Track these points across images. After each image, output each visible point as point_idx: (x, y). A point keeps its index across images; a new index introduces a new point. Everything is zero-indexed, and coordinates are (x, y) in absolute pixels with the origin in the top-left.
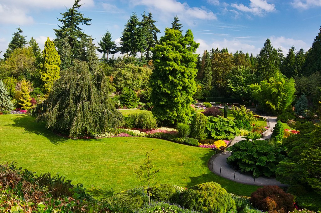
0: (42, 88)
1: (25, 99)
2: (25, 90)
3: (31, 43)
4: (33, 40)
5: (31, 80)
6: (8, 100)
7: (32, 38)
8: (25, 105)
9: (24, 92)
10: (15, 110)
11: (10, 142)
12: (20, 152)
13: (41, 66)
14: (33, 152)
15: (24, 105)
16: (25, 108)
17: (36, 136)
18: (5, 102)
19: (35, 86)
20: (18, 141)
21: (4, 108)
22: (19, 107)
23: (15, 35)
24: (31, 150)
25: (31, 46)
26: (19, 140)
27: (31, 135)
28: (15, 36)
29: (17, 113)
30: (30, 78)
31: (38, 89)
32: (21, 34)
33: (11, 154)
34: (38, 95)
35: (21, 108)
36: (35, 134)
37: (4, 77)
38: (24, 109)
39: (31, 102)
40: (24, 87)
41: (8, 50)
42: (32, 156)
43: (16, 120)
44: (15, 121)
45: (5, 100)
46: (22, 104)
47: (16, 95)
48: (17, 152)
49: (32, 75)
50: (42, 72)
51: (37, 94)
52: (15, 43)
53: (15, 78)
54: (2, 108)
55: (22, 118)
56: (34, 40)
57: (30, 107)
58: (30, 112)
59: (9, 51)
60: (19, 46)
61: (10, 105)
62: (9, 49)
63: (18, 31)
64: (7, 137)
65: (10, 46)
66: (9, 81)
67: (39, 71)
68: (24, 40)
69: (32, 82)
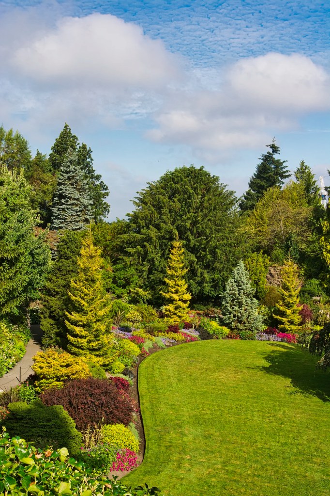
0: (323, 280)
1: (288, 306)
2: (289, 285)
3: (299, 176)
4: (304, 167)
5: (299, 260)
6: (251, 308)
7: (303, 163)
8: (289, 321)
9: (286, 288)
10: (266, 332)
11: (261, 414)
12: (286, 444)
13: (324, 228)
14: (317, 449)
15: (285, 320)
16: (287, 327)
17: (320, 407)
18: (246, 310)
19: (309, 276)
20: (280, 414)
21: (242, 325)
22: (273, 325)
23: (263, 159)
24: (313, 445)
25: (298, 182)
26: (280, 410)
27: (307, 399)
28: (263, 161)
29: (269, 340)
30: (298, 256)
31: (315, 282)
32: (276, 157)
33: (267, 446)
34: (314, 298)
35: (277, 328)
36: (316, 399)
37: (245, 254)
38: (284, 331)
39: (300, 313)
40: (289, 277)
41: (248, 193)
42: (316, 463)
43: (269, 356)
44: (269, 358)
45: (246, 307)
46: (281, 318)
47: (266, 296)
48: (279, 444)
49: (301, 249)
50: (325, 241)
51: (312, 295)
52: (263, 177)
53: (266, 255)
54: (239, 324)
55: (283, 353)
56: (306, 167)
57: (299, 327)
58: (304, 341)
59: (251, 196)
60: (272, 182)
61: (256, 320)
62: (250, 190)
63: (271, 151)
64: (254, 398)
65: (252, 185)
66: (255, 261)
67: (319, 239)
68: (282, 168)
69: (301, 265)
